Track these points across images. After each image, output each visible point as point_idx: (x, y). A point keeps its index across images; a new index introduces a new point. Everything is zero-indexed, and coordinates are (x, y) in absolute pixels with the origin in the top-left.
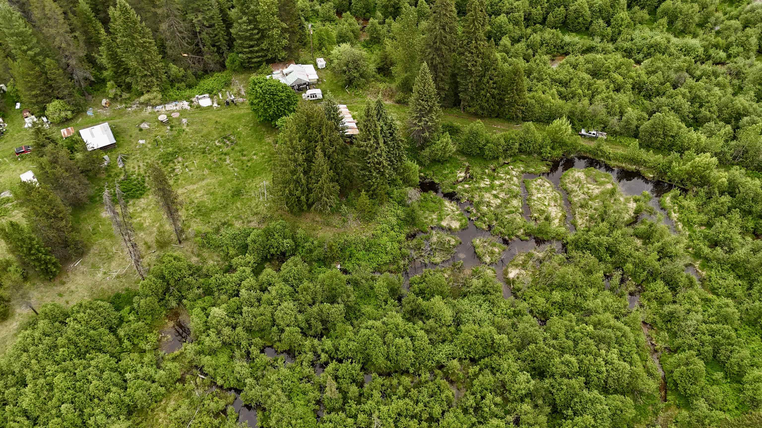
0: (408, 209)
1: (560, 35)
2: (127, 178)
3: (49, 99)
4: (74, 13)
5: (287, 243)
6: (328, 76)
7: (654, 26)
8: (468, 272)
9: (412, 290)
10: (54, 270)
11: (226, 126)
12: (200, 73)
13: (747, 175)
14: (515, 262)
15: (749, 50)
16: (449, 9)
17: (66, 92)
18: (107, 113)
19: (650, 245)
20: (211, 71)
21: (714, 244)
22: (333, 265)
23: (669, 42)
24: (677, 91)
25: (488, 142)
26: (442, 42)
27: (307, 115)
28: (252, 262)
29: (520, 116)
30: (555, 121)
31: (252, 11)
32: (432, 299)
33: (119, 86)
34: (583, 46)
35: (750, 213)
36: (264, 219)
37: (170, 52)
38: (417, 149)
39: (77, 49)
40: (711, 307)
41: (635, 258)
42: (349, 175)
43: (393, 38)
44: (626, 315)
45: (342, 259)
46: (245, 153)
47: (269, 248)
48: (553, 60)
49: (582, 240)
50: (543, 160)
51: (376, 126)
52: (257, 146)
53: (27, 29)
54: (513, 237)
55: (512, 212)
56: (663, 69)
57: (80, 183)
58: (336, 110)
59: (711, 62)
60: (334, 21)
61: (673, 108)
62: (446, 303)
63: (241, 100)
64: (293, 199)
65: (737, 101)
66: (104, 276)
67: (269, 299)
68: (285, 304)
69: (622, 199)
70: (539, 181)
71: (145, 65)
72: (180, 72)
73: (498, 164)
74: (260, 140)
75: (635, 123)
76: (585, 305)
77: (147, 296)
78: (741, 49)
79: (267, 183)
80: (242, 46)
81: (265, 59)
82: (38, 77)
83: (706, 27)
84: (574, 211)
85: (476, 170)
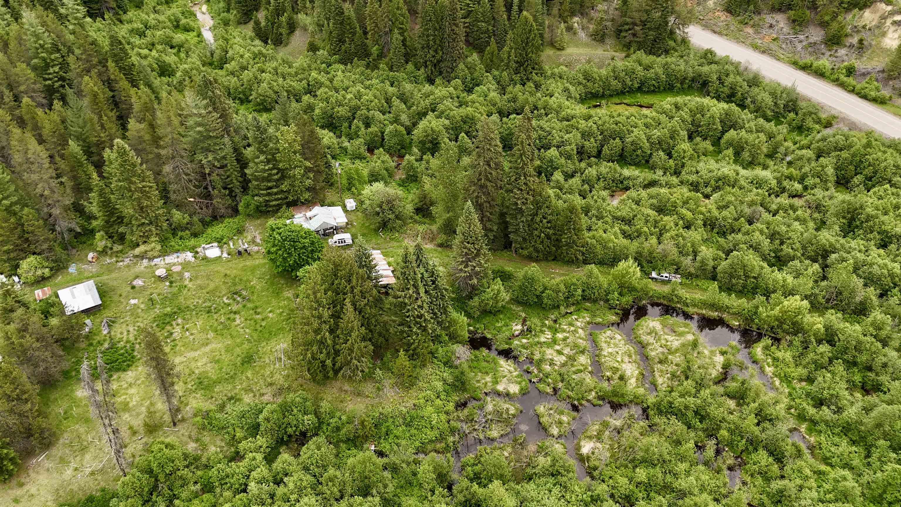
0: (457, 371)
1: (618, 168)
2: (113, 346)
3: (24, 255)
4: (62, 157)
5: (309, 420)
6: (358, 219)
7: (719, 158)
8: (532, 448)
9: (465, 474)
10: (12, 467)
11: (237, 280)
12: (208, 219)
13: (845, 320)
14: (589, 434)
15: (826, 181)
16: (493, 143)
17: (45, 246)
18: (94, 269)
19: (745, 407)
20: (221, 217)
21: (819, 403)
22: (365, 446)
23: (738, 174)
24: (754, 226)
25: (546, 289)
26: (488, 179)
27: (334, 264)
28: (265, 446)
29: (581, 258)
30: (621, 264)
31: (272, 149)
32: (490, 486)
33: (110, 237)
34: (644, 180)
35: (855, 364)
36: (281, 391)
37: (173, 197)
38: (465, 298)
39: (63, 196)
40: (826, 481)
41: (729, 423)
42: (384, 332)
43: (432, 176)
44: (727, 496)
45: (377, 438)
46: (259, 310)
47: (286, 427)
48: (612, 196)
49: (665, 403)
50: (611, 308)
51: (415, 273)
52: (274, 302)
53: (5, 175)
54: (584, 402)
55: (580, 371)
56: (735, 203)
57: (53, 355)
58: (368, 256)
59: (786, 194)
60: (365, 159)
61: (751, 246)
62: (507, 490)
63: (256, 248)
64: (317, 363)
65: (822, 237)
66: (74, 474)
67: (285, 494)
68: (306, 499)
69: (706, 352)
70: (609, 333)
71: (143, 212)
72: (184, 218)
73: (560, 314)
74: (277, 294)
75: (711, 263)
76: (676, 485)
77: (128, 497)
78: (818, 180)
79: (285, 345)
80: (258, 188)
81: (285, 201)
82: (12, 230)
83: (776, 158)
84: (652, 368)
85: (535, 321)
